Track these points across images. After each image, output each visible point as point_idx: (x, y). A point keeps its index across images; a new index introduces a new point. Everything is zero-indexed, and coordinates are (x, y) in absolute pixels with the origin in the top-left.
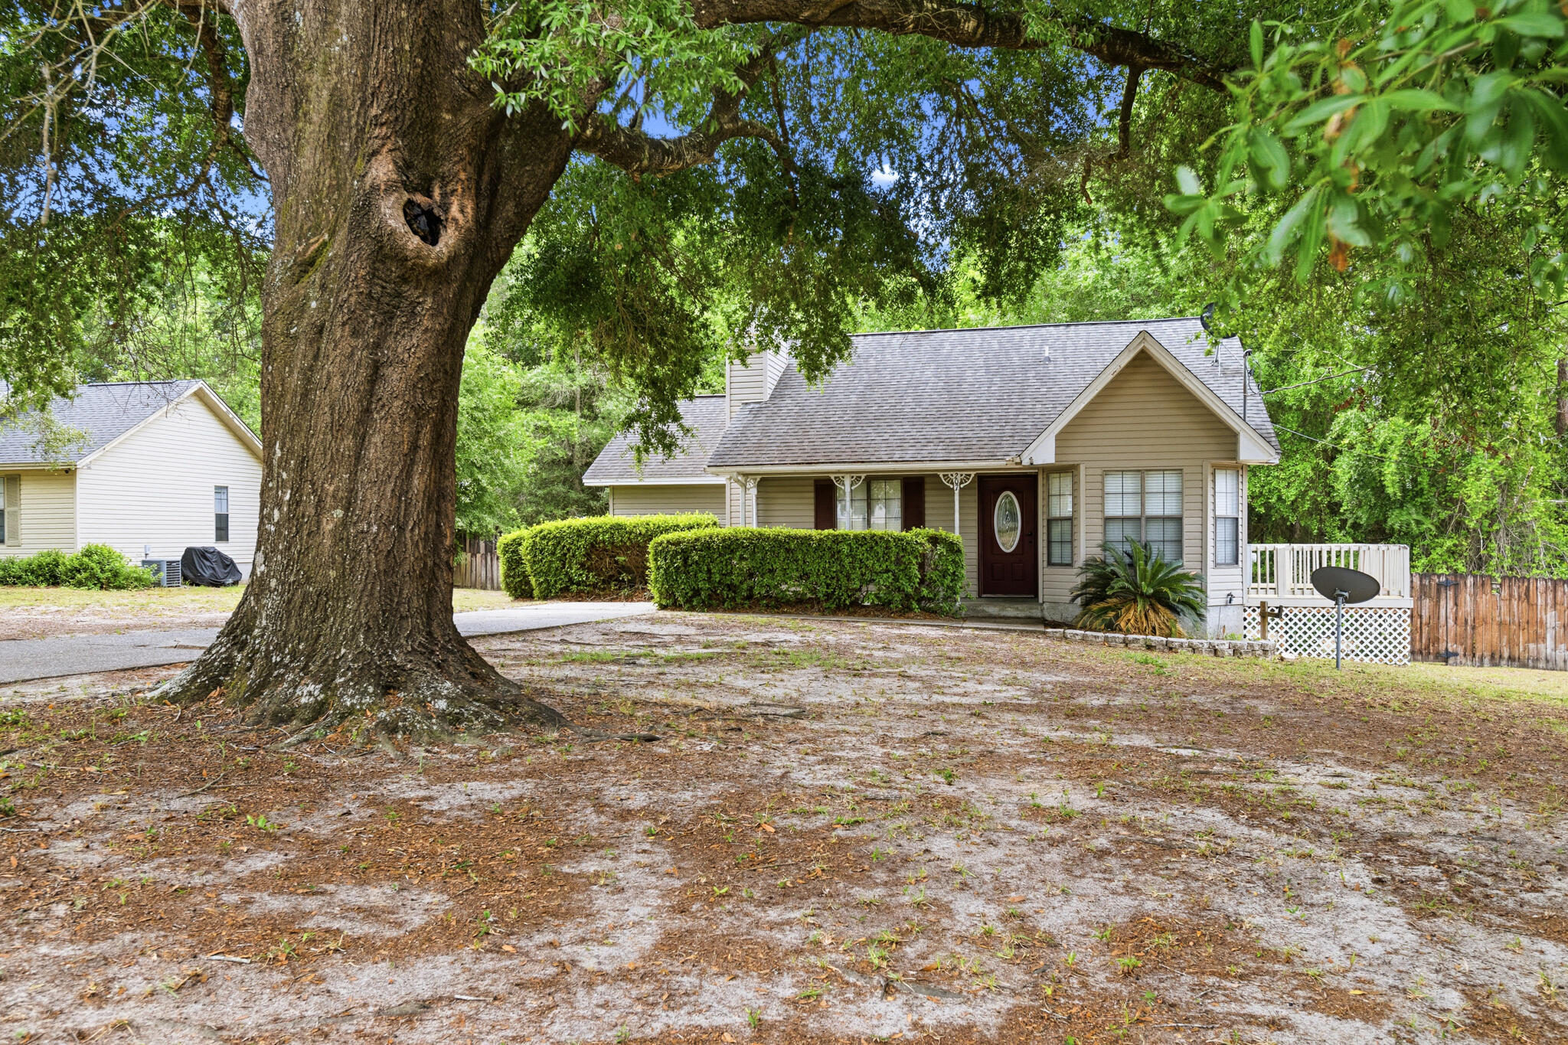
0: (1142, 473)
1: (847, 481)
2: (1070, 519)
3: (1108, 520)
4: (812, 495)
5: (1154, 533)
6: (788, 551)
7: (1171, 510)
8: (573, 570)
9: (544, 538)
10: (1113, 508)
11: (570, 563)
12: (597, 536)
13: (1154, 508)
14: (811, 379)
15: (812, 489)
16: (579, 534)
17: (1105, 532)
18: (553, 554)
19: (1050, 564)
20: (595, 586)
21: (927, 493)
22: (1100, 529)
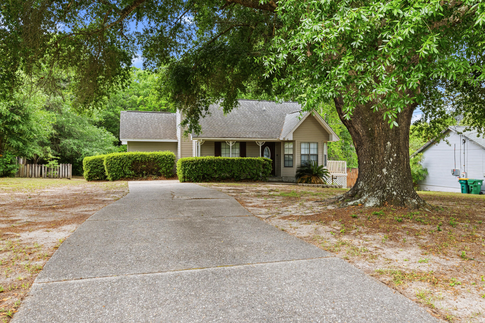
0: (309, 143)
1: (231, 143)
2: (292, 155)
3: (301, 155)
4: (214, 146)
5: (312, 158)
6: (227, 163)
7: (315, 153)
8: (127, 170)
9: (115, 159)
10: (303, 152)
11: (125, 167)
12: (137, 158)
13: (312, 152)
14: (225, 112)
15: (214, 144)
16: (129, 158)
17: (301, 158)
18: (119, 165)
19: (285, 167)
20: (134, 175)
21: (247, 146)
22: (300, 157)
